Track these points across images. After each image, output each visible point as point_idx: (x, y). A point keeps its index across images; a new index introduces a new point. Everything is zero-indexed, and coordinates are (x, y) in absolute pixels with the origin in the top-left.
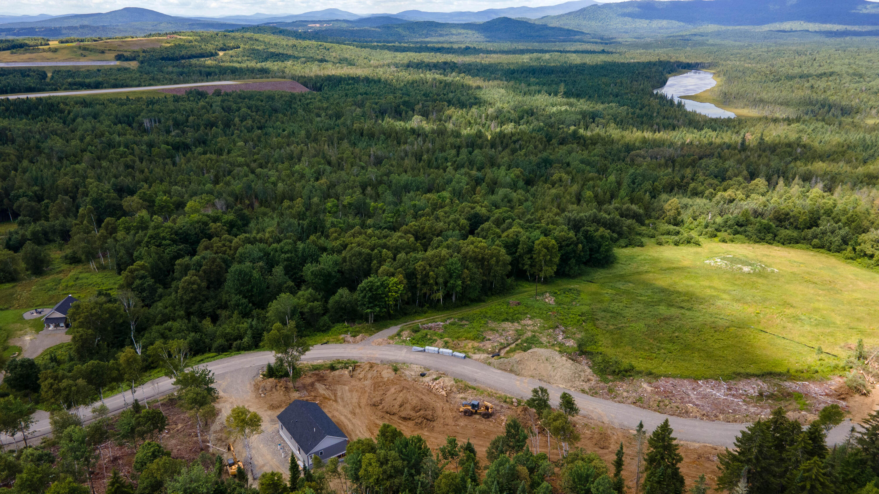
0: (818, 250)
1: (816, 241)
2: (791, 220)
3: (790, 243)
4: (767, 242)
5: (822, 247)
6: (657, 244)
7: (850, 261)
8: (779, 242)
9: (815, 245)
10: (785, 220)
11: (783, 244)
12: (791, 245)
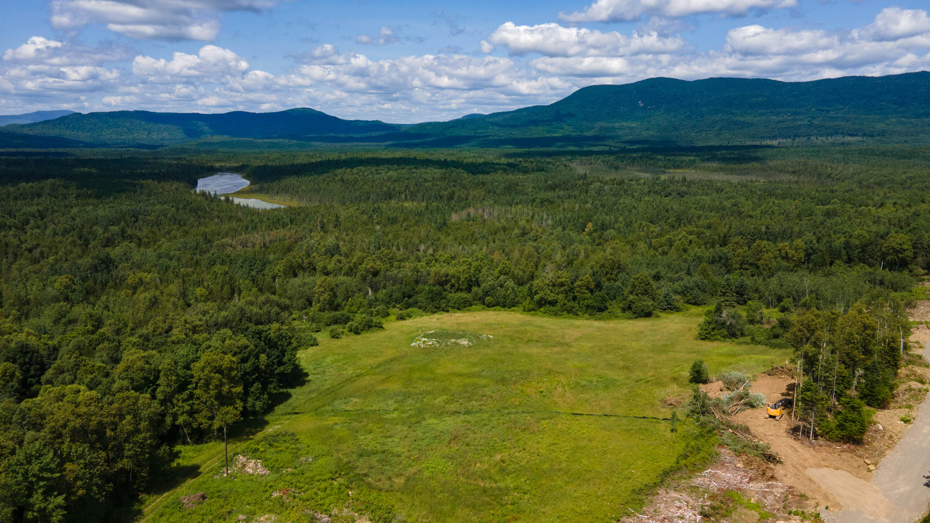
0: (495, 308)
1: (488, 299)
2: (453, 281)
3: (465, 307)
4: (443, 311)
5: (497, 305)
6: (333, 337)
7: (533, 312)
8: (454, 308)
9: (490, 303)
10: (446, 282)
11: (459, 309)
12: (466, 308)
